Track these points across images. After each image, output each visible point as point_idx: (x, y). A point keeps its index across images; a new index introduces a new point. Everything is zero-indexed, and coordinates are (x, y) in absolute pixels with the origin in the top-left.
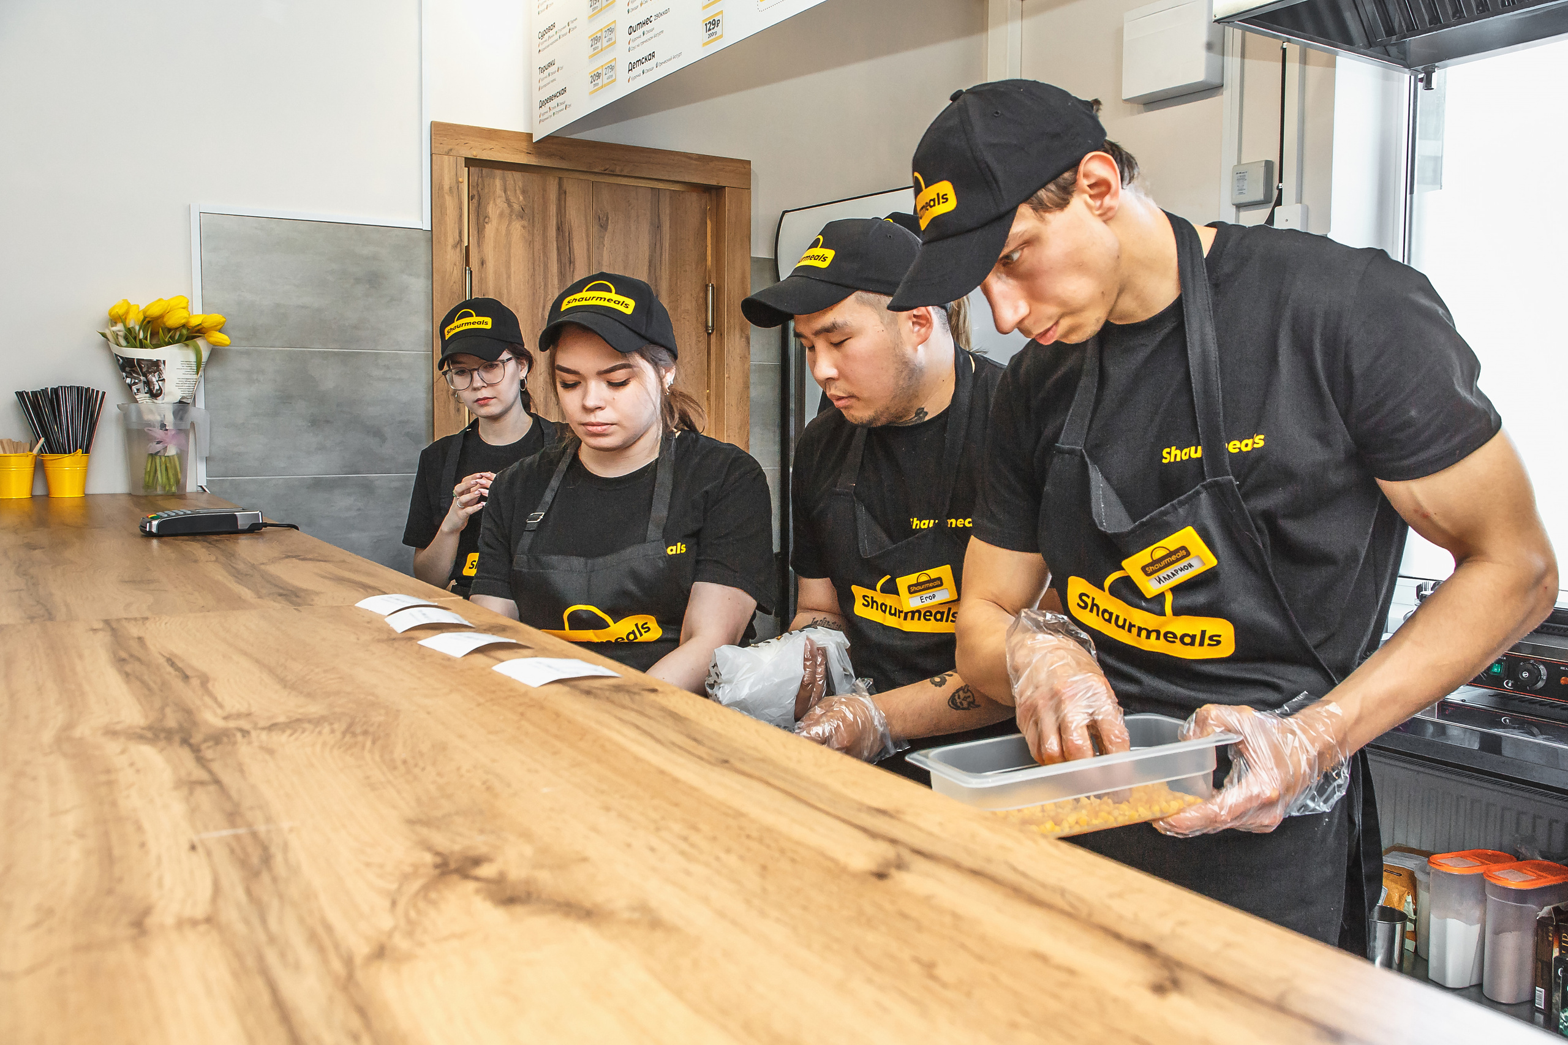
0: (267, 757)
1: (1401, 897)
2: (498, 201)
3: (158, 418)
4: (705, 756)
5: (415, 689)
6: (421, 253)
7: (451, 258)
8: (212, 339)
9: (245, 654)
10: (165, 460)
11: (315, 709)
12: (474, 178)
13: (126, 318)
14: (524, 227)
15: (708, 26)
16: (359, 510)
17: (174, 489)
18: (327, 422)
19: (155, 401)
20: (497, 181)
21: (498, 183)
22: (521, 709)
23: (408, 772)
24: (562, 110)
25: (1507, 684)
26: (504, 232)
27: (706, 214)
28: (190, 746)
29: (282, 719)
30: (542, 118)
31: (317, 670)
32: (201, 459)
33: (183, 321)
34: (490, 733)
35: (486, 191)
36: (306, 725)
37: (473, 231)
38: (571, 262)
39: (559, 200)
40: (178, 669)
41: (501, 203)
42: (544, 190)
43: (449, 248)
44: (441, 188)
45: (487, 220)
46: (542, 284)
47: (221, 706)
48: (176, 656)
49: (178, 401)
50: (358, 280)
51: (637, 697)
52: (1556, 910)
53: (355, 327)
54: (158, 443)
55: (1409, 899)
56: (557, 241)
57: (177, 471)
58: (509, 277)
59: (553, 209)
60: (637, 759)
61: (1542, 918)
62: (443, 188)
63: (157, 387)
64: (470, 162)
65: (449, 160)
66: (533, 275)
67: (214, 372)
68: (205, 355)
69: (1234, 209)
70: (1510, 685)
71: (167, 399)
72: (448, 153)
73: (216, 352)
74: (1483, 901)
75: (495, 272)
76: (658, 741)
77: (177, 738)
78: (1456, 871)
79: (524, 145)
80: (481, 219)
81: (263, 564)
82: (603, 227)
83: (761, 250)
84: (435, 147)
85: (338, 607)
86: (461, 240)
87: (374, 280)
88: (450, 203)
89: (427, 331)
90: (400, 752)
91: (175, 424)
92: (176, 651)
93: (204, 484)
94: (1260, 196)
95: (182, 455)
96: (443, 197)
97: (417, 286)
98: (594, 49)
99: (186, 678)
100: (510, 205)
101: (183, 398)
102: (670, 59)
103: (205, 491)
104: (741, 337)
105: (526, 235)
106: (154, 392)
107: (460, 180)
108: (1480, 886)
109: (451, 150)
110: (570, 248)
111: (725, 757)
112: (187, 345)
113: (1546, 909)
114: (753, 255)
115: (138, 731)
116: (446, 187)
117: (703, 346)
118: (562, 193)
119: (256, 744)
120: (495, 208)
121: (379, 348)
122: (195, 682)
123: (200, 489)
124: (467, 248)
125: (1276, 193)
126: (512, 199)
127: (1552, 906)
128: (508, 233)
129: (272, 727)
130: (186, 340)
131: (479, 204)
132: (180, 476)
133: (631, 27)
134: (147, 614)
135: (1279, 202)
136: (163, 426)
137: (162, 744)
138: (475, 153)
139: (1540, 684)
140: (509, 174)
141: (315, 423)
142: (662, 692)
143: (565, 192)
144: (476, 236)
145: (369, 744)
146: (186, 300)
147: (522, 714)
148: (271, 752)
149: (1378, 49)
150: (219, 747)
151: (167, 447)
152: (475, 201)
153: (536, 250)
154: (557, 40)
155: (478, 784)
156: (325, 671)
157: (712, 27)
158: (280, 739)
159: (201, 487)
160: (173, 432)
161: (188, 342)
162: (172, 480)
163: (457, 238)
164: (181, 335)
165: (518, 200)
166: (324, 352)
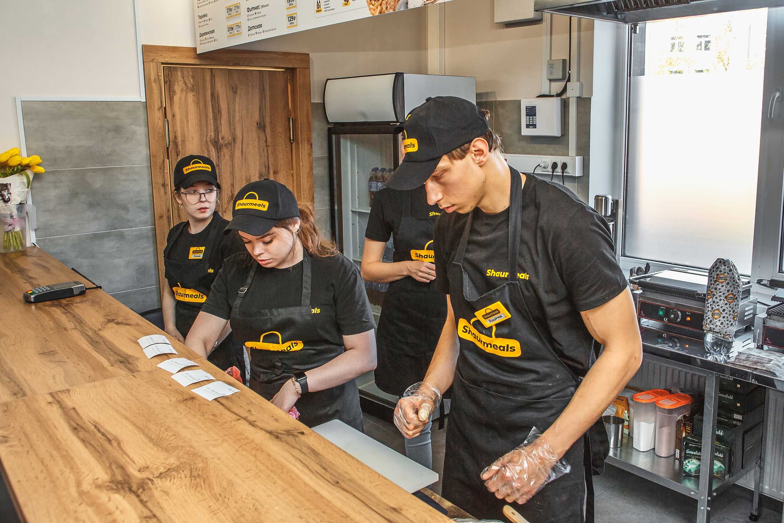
0: (167, 497)
1: (622, 412)
2: (180, 83)
3: (9, 213)
4: (330, 480)
5: (207, 441)
6: (141, 114)
7: (158, 115)
9: (127, 418)
10: (15, 234)
11: (172, 461)
12: (167, 73)
14: (194, 96)
15: (290, 18)
16: (117, 248)
17: (20, 248)
18: (98, 204)
19: (7, 204)
20: (178, 73)
22: (254, 452)
23: (224, 502)
24: (213, 41)
25: (665, 319)
26: (184, 99)
27: (287, 81)
28: (134, 492)
29: (162, 470)
30: (201, 42)
31: (162, 429)
32: (32, 230)
33: (19, 163)
34: (247, 471)
35: (173, 78)
36: (174, 473)
38: (220, 112)
39: (211, 79)
40: (103, 434)
41: (181, 83)
42: (204, 76)
43: (156, 110)
44: (150, 79)
45: (174, 93)
46: (205, 124)
47: (134, 462)
48: (97, 423)
49: (18, 203)
51: (297, 439)
52: (685, 418)
53: (110, 155)
54: (10, 225)
56: (211, 101)
57: (22, 237)
58: (188, 121)
59: (208, 85)
60: (306, 484)
61: (679, 420)
62: (151, 79)
63: (7, 197)
65: (153, 65)
66: (200, 121)
67: (36, 184)
68: (31, 177)
71: (13, 203)
72: (152, 61)
73: (37, 176)
74: (656, 414)
75: (180, 120)
76: (310, 470)
77: (127, 489)
78: (643, 401)
79: (192, 54)
80: (172, 94)
81: (99, 330)
82: (235, 92)
83: (316, 99)
84: (145, 58)
85: (151, 372)
86: (162, 106)
87: (118, 130)
88: (155, 86)
89: (147, 154)
90: (217, 490)
91: (18, 215)
92: (97, 419)
93: (35, 242)
94: (560, 76)
95: (23, 230)
96: (151, 84)
97: (141, 131)
98: (229, 14)
99: (109, 441)
100: (186, 84)
101: (21, 201)
102: (270, 30)
103: (35, 245)
104: (308, 144)
105: (195, 99)
106: (6, 199)
107: (160, 74)
108: (654, 407)
109: (154, 59)
110: (218, 105)
111: (338, 480)
112: (21, 174)
113: (680, 416)
114: (312, 102)
115: (108, 484)
116: (152, 79)
117: (289, 149)
118: (213, 77)
119: (159, 489)
120: (178, 87)
121: (122, 164)
122: (115, 444)
123: (33, 245)
124: (165, 108)
125: (568, 75)
126: (186, 80)
127: (683, 416)
128: (186, 98)
129: (160, 476)
131: (170, 85)
133: (248, 8)
134: (67, 387)
135: (569, 80)
136: (12, 217)
137: (122, 492)
138: (167, 60)
139: (679, 320)
140: (185, 70)
141: (92, 206)
142: (306, 434)
144: (169, 100)
145: (202, 484)
146: (18, 150)
147: (255, 456)
148: (166, 493)
150: (146, 491)
151: (15, 227)
152: (168, 84)
153: (201, 107)
154: (208, 4)
155: (252, 507)
156: (166, 430)
157: (291, 19)
158: (166, 484)
160: (18, 220)
161: (21, 173)
162: (19, 244)
163: (160, 105)
164: (17, 169)
165: (190, 82)
166: (94, 169)
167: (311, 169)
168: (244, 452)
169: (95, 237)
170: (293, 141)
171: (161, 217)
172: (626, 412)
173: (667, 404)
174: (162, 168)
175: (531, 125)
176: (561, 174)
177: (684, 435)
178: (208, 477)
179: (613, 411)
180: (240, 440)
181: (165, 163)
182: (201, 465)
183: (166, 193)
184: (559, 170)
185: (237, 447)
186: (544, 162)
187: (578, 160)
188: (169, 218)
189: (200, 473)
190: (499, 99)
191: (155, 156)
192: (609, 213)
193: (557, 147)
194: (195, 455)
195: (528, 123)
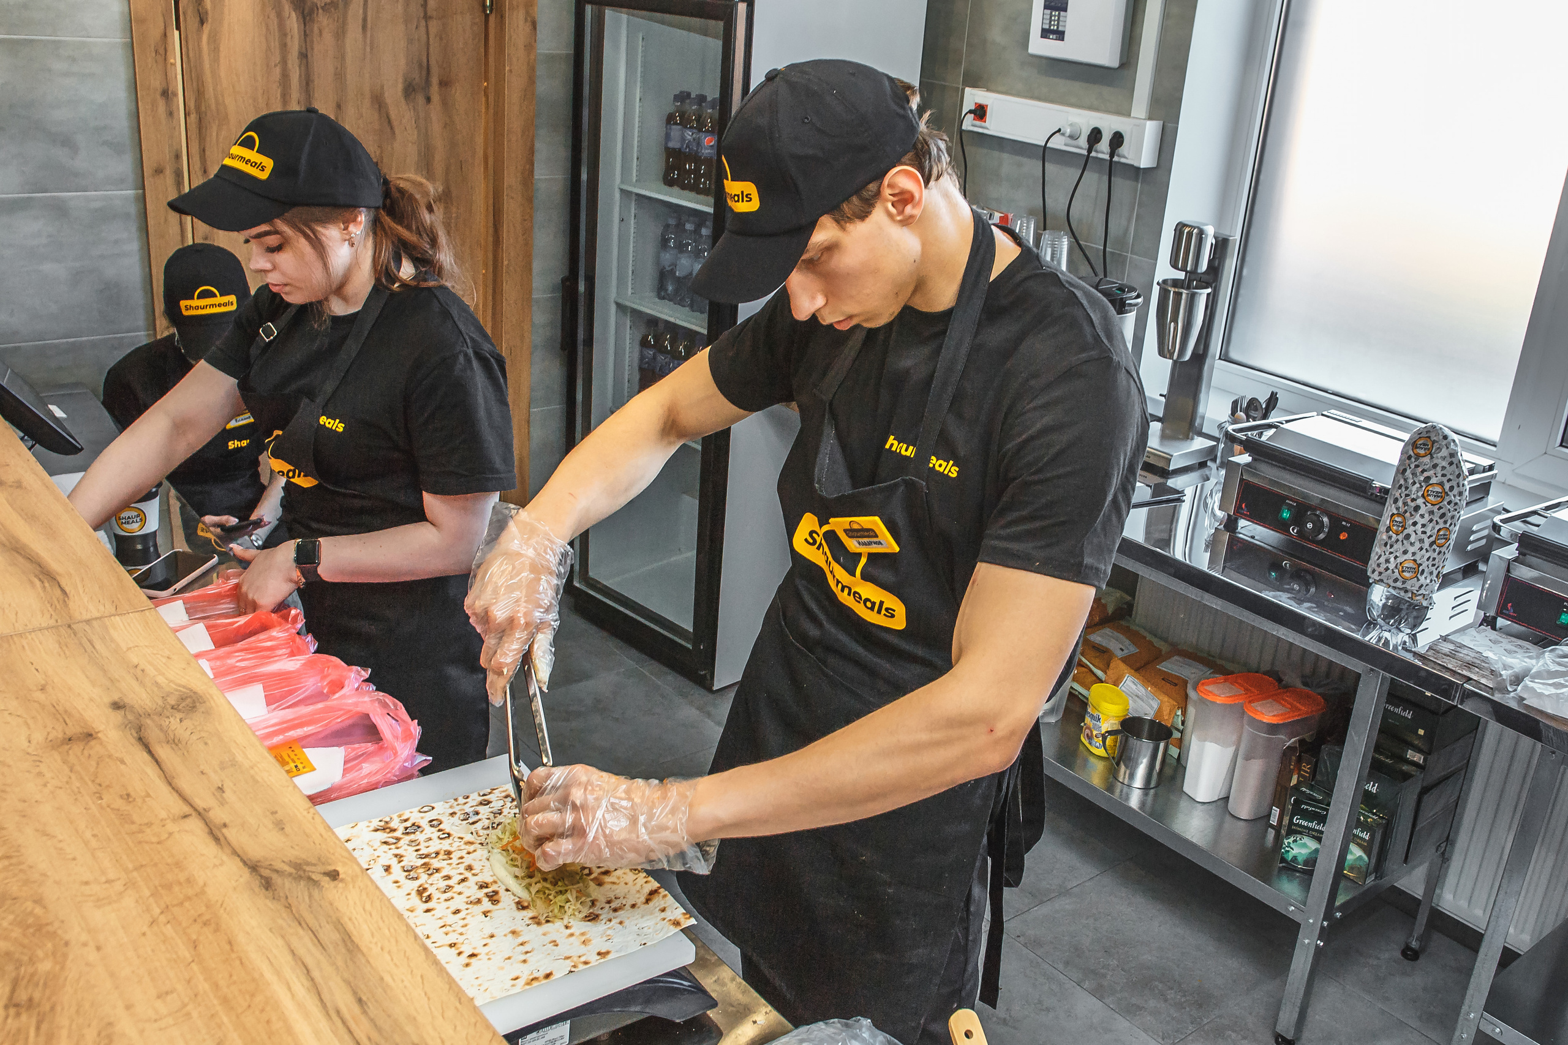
5: (86, 883)
16: (51, 237)
22: (194, 932)
51: (316, 893)
52: (1301, 740)
53: (23, 7)
61: (1287, 748)
70: (1295, 531)
89: (122, 12)
104: (527, 20)
108: (1240, 714)
113: (1293, 740)
117: (480, 30)
121: (59, 33)
127: (1297, 738)
139: (1322, 536)
167: (532, 80)
168: (169, 930)
170: (491, 11)
171: (159, 171)
172: (1179, 713)
173: (1268, 713)
174: (162, 51)
175: (1053, 32)
176: (1107, 157)
177: (1294, 781)
178: (53, 1009)
179: (1151, 707)
180: (169, 887)
181: (169, 40)
182: (45, 966)
183: (171, 114)
184: (1104, 146)
185: (157, 911)
186: (1071, 125)
187: (1151, 129)
188: (178, 174)
189: (37, 995)
191: (142, 21)
192: (1204, 266)
193: (1106, 91)
194: (40, 928)
195: (1047, 27)
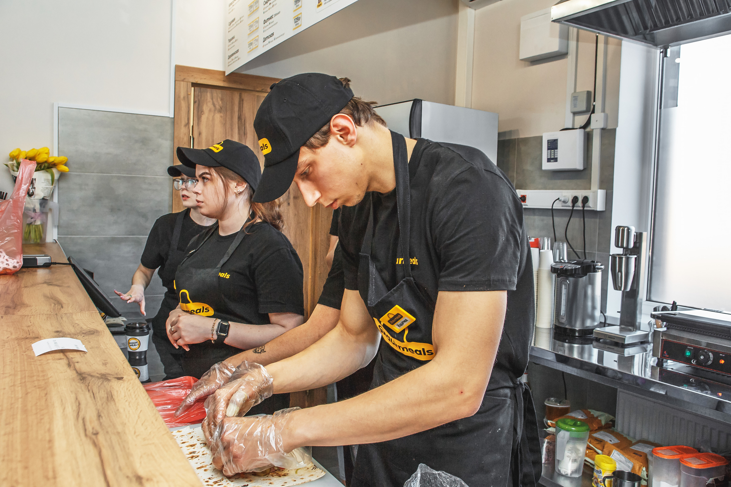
1: (640, 468)
3: (32, 206)
6: (168, 128)
7: (184, 131)
8: (59, 169)
10: (35, 227)
12: (197, 93)
13: (18, 158)
14: (221, 117)
15: (296, 20)
16: (134, 253)
17: (39, 241)
18: (119, 210)
19: (31, 198)
20: (208, 94)
21: (209, 95)
24: (236, 61)
25: (693, 361)
26: (211, 119)
30: (229, 64)
32: (55, 226)
33: (47, 160)
35: (203, 99)
37: (196, 118)
38: (244, 134)
39: (240, 104)
41: (210, 105)
42: (232, 99)
43: (183, 126)
44: (179, 97)
45: (202, 113)
49: (42, 198)
50: (136, 141)
52: (716, 480)
53: (135, 164)
54: (32, 218)
55: (644, 469)
56: (238, 124)
57: (42, 231)
59: (236, 109)
61: (709, 484)
62: (180, 97)
63: (31, 191)
64: (194, 85)
65: (184, 84)
67: (63, 184)
68: (57, 176)
69: (572, 115)
70: (695, 362)
71: (36, 197)
72: (183, 81)
73: (62, 175)
74: (680, 473)
75: (206, 138)
78: (666, 457)
79: (221, 77)
80: (200, 112)
84: (177, 77)
87: (144, 141)
88: (184, 105)
91: (40, 210)
93: (56, 238)
94: (584, 108)
95: (44, 225)
96: (180, 102)
97: (166, 144)
98: (250, 31)
100: (214, 105)
101: (44, 197)
102: (280, 36)
103: (56, 242)
105: (222, 121)
106: (30, 193)
107: (190, 93)
108: (678, 465)
109: (185, 79)
110: (244, 127)
112: (48, 172)
113: (711, 479)
116: (182, 97)
118: (241, 101)
120: (207, 107)
121: (146, 174)
123: (54, 241)
125: (592, 107)
126: (216, 103)
127: (714, 478)
128: (213, 119)
130: (46, 169)
131: (199, 105)
132: (42, 235)
133: (265, 20)
135: (593, 112)
136: (34, 210)
138: (197, 81)
139: (710, 362)
140: (215, 91)
141: (113, 210)
143: (243, 100)
144: (197, 121)
149: (641, 36)
151: (36, 220)
152: (196, 103)
153: (227, 128)
154: (235, 26)
159: (55, 240)
160: (39, 213)
161: (48, 170)
162: (38, 237)
163: (187, 122)
164: (45, 166)
165: (219, 103)
166: (118, 176)
169: (114, 240)
175: (552, 159)
176: (581, 208)
184: (580, 203)
186: (564, 196)
187: (601, 194)
190: (522, 136)
192: (632, 245)
193: (579, 182)
195: (549, 157)
